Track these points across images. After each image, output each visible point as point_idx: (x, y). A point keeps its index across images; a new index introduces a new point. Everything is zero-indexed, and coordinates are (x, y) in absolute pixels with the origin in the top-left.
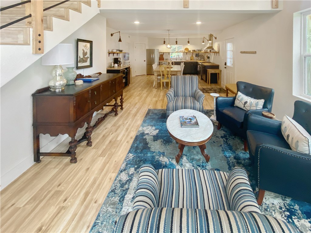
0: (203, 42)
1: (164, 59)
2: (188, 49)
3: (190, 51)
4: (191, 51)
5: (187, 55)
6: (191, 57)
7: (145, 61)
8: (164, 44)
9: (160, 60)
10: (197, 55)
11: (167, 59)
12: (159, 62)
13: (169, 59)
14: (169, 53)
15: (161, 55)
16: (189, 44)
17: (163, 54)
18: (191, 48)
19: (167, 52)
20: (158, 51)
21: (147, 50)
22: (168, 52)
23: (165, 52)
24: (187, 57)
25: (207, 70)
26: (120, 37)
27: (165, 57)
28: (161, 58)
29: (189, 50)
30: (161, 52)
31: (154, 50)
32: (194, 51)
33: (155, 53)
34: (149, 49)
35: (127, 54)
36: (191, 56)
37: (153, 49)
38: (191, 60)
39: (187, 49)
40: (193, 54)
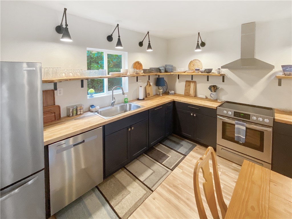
2: (141, 65)
6: (146, 89)
10: (159, 82)
16: (150, 50)
24: (141, 89)
36: (146, 84)
38: (148, 95)
40: (149, 80)
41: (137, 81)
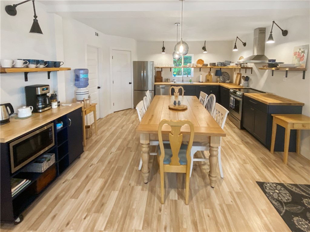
0: (235, 47)
1: (163, 80)
2: (203, 61)
3: (207, 65)
4: (209, 66)
5: (201, 73)
6: (206, 76)
7: (130, 83)
8: (163, 51)
9: (156, 81)
10: (218, 73)
11: (167, 80)
12: (155, 86)
13: (171, 80)
14: (171, 68)
15: (157, 71)
16: (205, 52)
17: (160, 70)
18: (208, 58)
19: (167, 66)
20: (153, 64)
21: (134, 62)
22: (170, 66)
23: (164, 66)
24: (201, 76)
25: (272, 117)
26: (35, 16)
27: (164, 75)
28: (158, 77)
29: (205, 63)
30: (158, 68)
31: (147, 62)
32: (214, 64)
33: (148, 68)
34: (138, 62)
35: (82, 72)
36: (207, 74)
37: (144, 62)
38: (208, 81)
39: (200, 61)
40: (210, 71)
41: (200, 71)
